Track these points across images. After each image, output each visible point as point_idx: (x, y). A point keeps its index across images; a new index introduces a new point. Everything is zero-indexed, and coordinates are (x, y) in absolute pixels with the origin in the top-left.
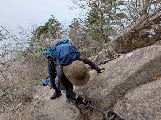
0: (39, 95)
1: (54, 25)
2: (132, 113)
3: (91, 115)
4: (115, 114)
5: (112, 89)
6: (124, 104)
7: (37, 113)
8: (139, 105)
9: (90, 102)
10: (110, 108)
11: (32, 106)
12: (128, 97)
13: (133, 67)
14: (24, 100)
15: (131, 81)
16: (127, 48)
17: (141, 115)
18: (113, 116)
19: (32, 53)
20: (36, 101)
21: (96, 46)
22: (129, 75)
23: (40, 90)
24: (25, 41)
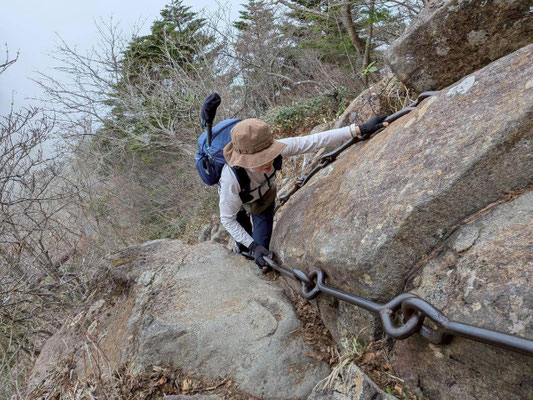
0: (156, 269)
1: (184, 27)
2: (486, 303)
3: (335, 320)
4: (422, 311)
5: (401, 223)
6: (450, 271)
7: (149, 329)
8: (514, 272)
9: (325, 276)
10: (401, 291)
11: (135, 309)
12: (468, 246)
13: (478, 129)
14: (109, 291)
15: (475, 182)
16: (449, 69)
17: (525, 310)
18: (413, 321)
19: (125, 135)
20: (147, 288)
21: (334, 86)
22: (467, 161)
23: (157, 255)
24: (91, 95)
